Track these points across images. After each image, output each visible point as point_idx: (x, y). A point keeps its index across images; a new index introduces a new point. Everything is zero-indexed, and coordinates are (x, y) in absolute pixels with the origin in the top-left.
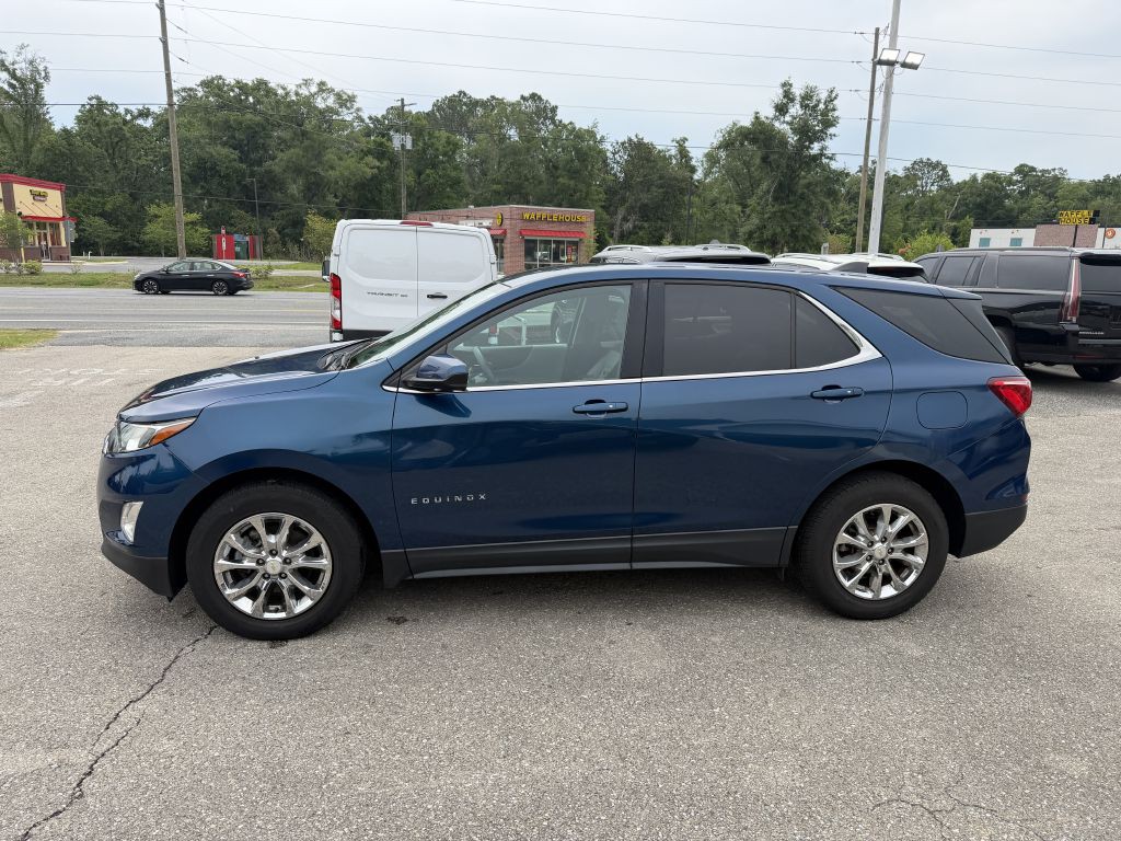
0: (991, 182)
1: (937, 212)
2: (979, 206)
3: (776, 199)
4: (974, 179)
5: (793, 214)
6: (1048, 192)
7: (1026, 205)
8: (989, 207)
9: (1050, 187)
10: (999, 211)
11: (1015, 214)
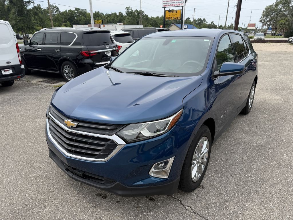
0: (71, 12)
1: (60, 20)
2: (69, 19)
3: (18, 15)
4: (66, 11)
5: (26, 20)
6: (84, 15)
7: (80, 19)
8: (72, 19)
9: (84, 14)
10: (74, 20)
11: (78, 21)
